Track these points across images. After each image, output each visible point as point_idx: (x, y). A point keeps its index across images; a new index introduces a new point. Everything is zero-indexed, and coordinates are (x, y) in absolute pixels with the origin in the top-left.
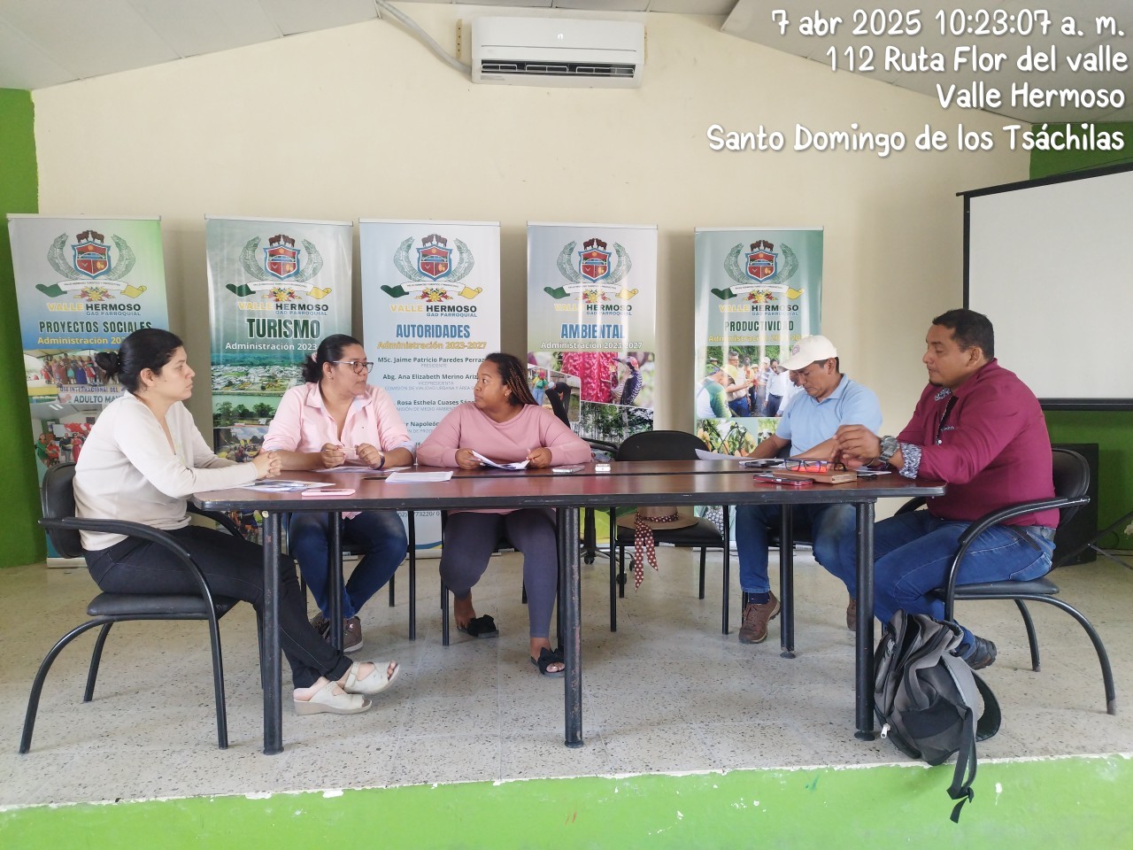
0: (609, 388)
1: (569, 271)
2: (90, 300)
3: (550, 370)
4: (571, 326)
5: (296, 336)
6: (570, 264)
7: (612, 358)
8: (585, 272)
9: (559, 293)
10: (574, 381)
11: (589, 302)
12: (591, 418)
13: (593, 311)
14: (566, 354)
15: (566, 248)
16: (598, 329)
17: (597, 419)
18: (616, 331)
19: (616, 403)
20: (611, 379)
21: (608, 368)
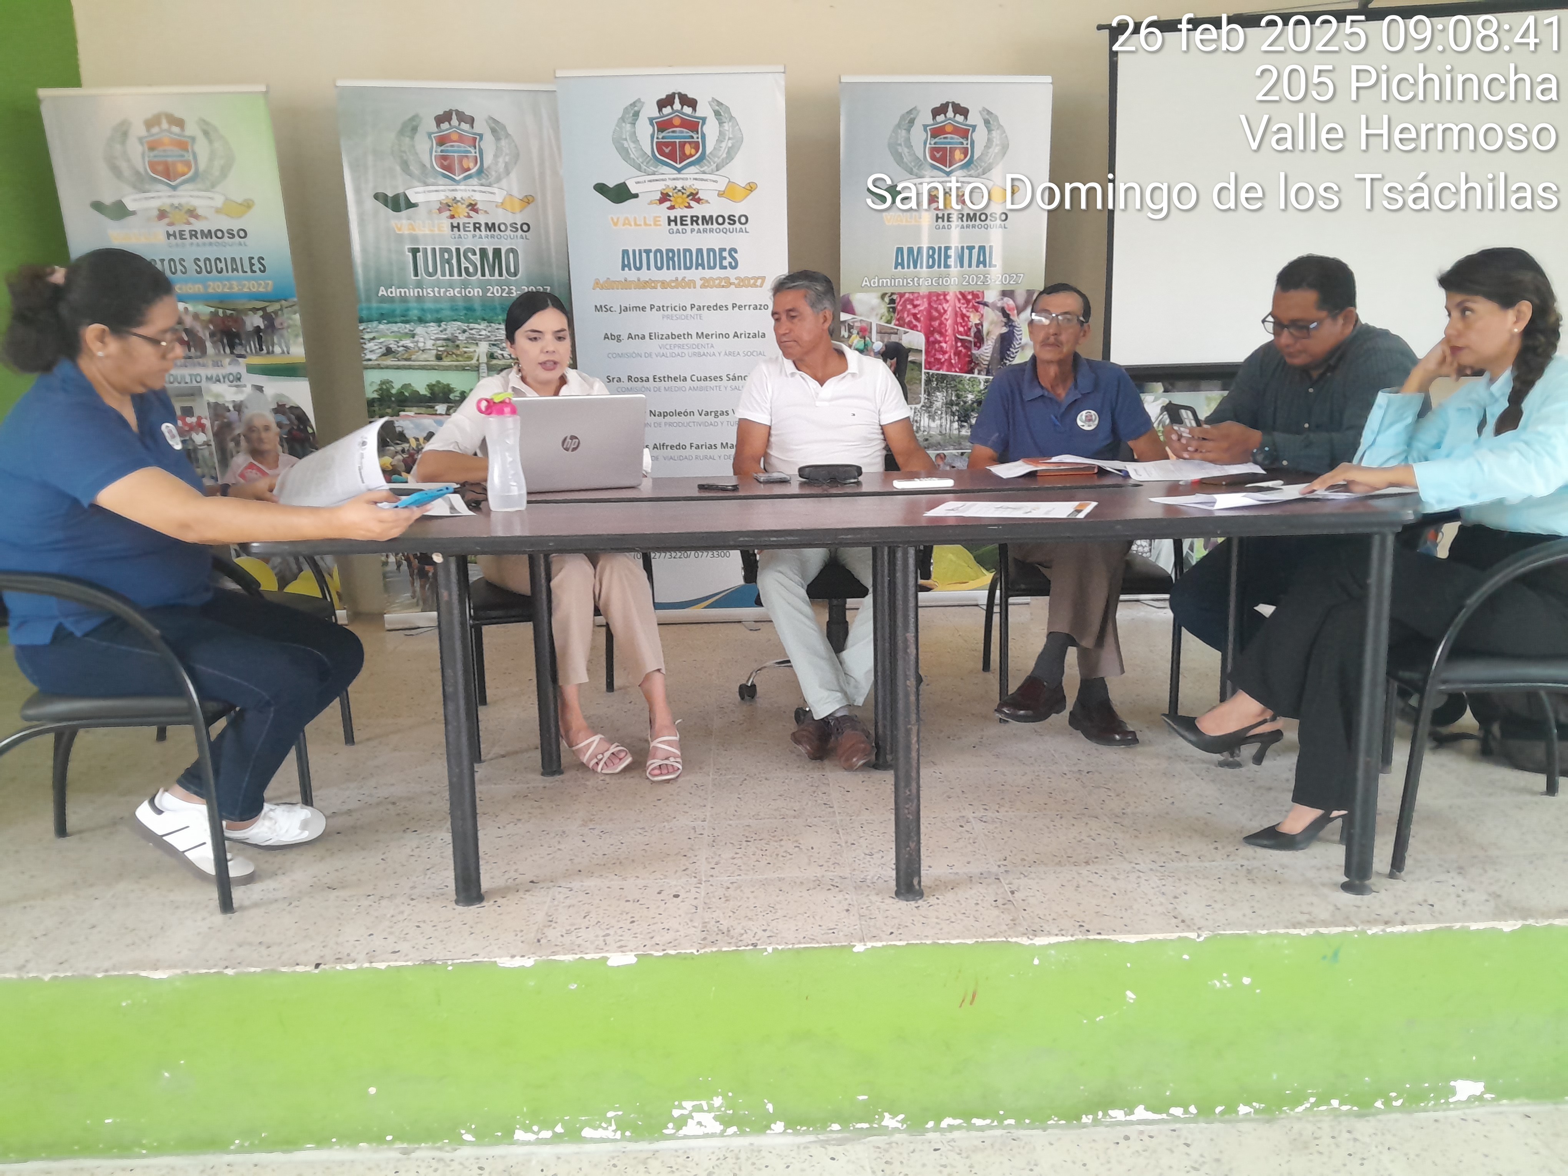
0: (969, 349)
1: (907, 159)
2: (171, 224)
3: (875, 322)
4: (910, 250)
5: (483, 275)
6: (910, 146)
7: (975, 300)
8: (933, 158)
10: (915, 339)
11: (939, 209)
12: (940, 398)
13: (946, 223)
14: (901, 295)
15: (903, 118)
16: (952, 253)
17: (949, 399)
18: (982, 256)
19: (979, 374)
20: (972, 334)
21: (968, 317)
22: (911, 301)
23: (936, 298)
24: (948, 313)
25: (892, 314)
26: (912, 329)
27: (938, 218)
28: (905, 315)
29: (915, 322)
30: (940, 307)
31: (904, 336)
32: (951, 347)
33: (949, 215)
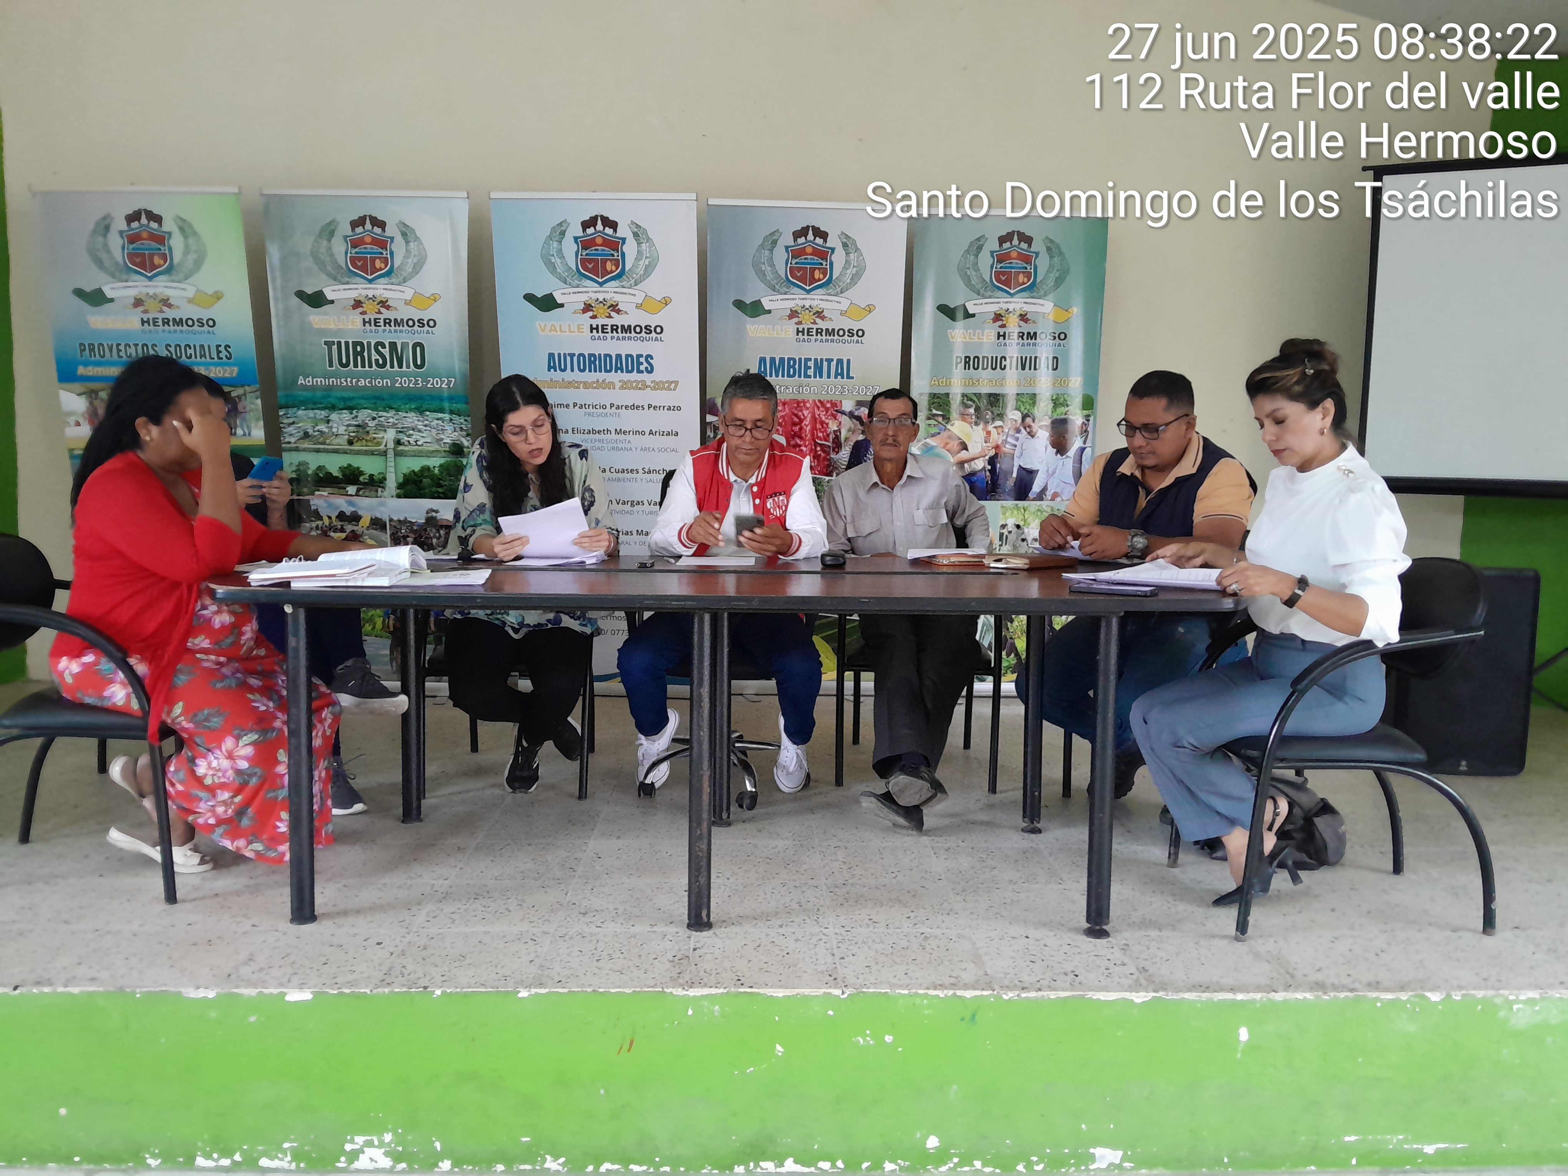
0: (829, 454)
1: (769, 276)
2: (146, 311)
4: (773, 360)
6: (773, 266)
7: (835, 409)
8: (794, 276)
9: (755, 309)
11: (800, 323)
13: (806, 337)
15: (765, 239)
16: (811, 364)
18: (842, 369)
20: (831, 440)
21: (827, 424)
23: (799, 404)
24: (808, 419)
27: (798, 332)
30: (800, 413)
32: (811, 450)
33: (808, 329)
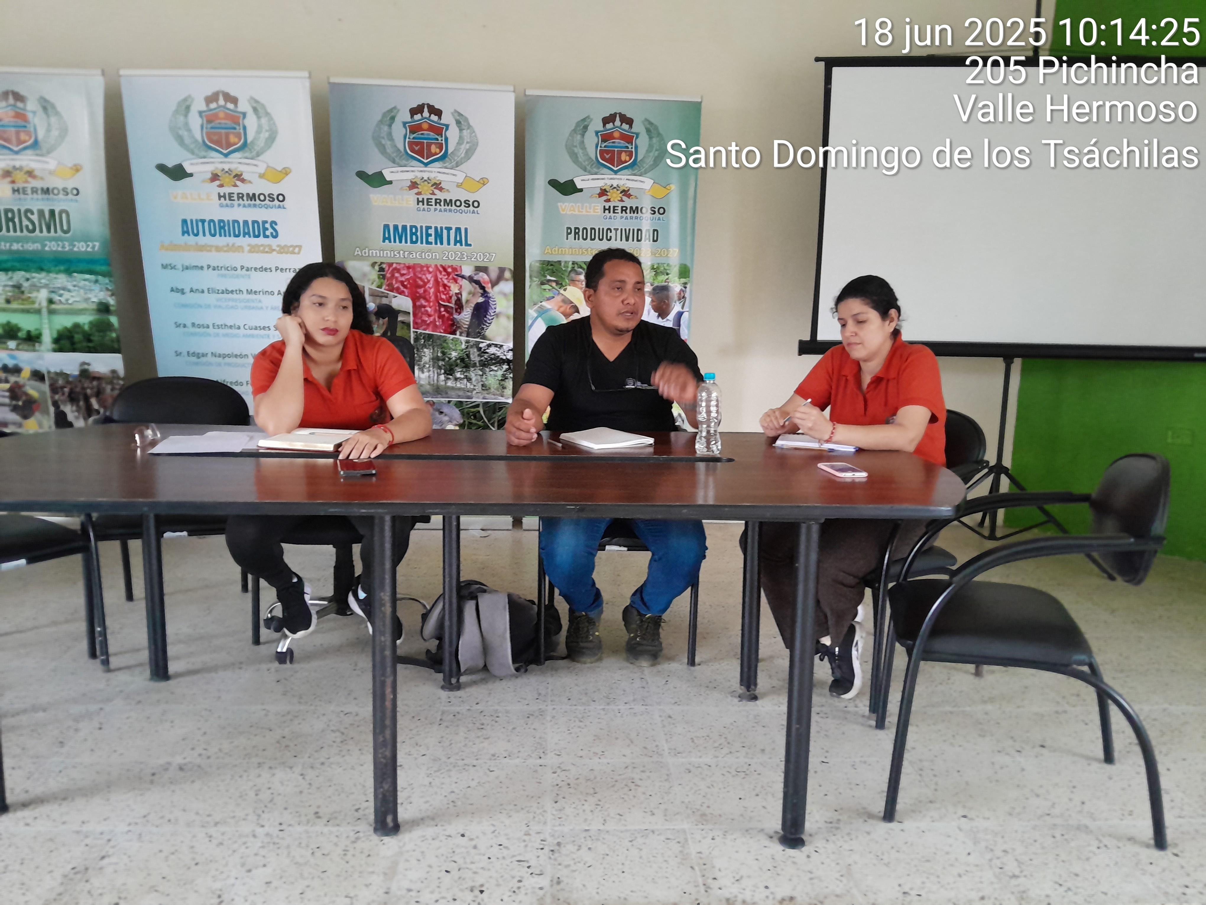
0: (452, 314)
1: (389, 150)
3: (368, 287)
4: (396, 227)
5: (41, 232)
6: (392, 140)
7: (455, 274)
8: (412, 150)
9: (376, 180)
10: (403, 303)
11: (419, 193)
12: (427, 354)
13: (425, 206)
14: (390, 265)
15: (385, 115)
16: (432, 232)
17: (435, 355)
18: (459, 236)
19: (460, 335)
20: (453, 302)
21: (449, 287)
22: (398, 270)
23: (423, 268)
24: (431, 282)
25: (382, 280)
26: (400, 294)
27: (418, 202)
28: (394, 282)
29: (402, 288)
30: (424, 277)
31: (394, 300)
32: (435, 311)
33: (428, 199)
